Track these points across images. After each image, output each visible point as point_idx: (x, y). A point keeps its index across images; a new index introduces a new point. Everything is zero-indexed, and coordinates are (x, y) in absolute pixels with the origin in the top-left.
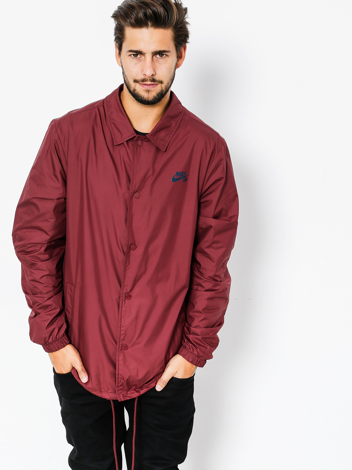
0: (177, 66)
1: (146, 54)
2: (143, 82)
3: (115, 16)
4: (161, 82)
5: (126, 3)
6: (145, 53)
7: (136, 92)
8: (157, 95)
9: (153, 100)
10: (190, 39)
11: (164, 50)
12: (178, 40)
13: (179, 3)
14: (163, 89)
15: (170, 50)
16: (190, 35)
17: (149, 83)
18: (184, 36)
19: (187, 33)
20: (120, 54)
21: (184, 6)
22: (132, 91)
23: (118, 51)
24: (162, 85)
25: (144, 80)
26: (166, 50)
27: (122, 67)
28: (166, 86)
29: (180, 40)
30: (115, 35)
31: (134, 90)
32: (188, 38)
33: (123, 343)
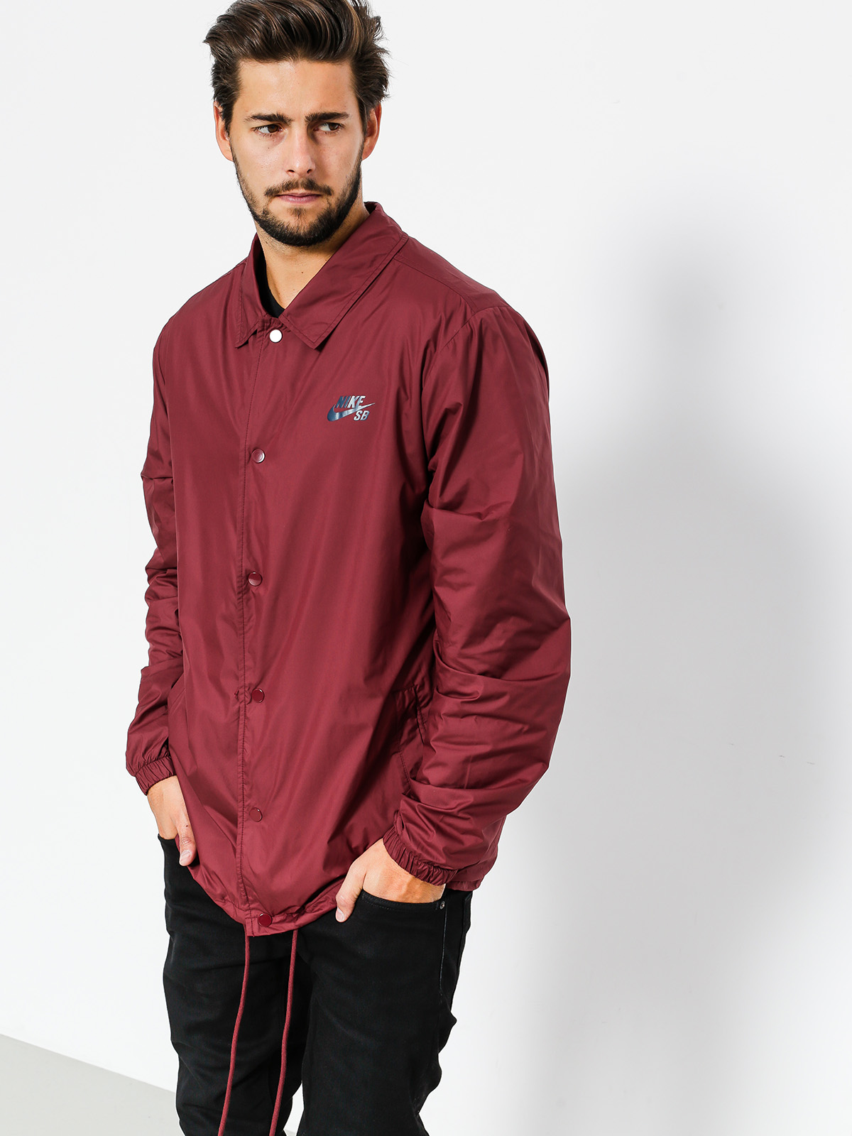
0: (364, 152)
1: (293, 123)
2: (289, 190)
3: (213, 38)
4: (328, 192)
5: (239, 6)
6: (290, 120)
7: (269, 217)
8: (320, 221)
9: (310, 232)
10: (392, 88)
11: (334, 111)
12: (365, 89)
13: (361, 7)
14: (334, 205)
15: (348, 112)
16: (390, 79)
17: (301, 191)
18: (377, 81)
19: (383, 73)
20: (227, 128)
21: (373, 13)
22: (260, 214)
23: (222, 123)
24: (330, 198)
25: (289, 186)
26: (339, 112)
27: (235, 160)
28: (338, 200)
29: (369, 89)
30: (214, 83)
31: (266, 212)
32: (386, 87)
33: (249, 804)
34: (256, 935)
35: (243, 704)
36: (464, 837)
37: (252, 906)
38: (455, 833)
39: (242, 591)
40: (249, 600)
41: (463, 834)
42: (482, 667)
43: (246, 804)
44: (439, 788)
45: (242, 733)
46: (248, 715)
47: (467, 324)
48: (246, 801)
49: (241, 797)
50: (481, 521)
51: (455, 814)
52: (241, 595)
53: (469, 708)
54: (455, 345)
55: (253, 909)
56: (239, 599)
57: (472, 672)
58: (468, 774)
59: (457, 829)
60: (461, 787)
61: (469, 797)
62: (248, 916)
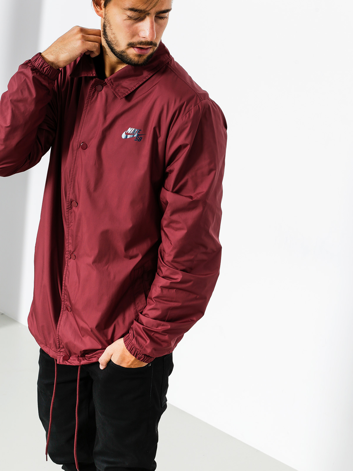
7: (125, 54)
31: (123, 52)
33: (66, 304)
34: (60, 363)
35: (67, 259)
36: (162, 343)
37: (61, 350)
38: (159, 341)
39: (69, 208)
40: (71, 213)
41: (162, 342)
42: (183, 268)
43: (65, 303)
44: (154, 320)
45: (66, 272)
46: (69, 265)
47: (197, 105)
48: (65, 302)
49: (63, 300)
50: (192, 200)
51: (160, 332)
52: (68, 210)
53: (173, 285)
54: (190, 115)
55: (62, 352)
56: (67, 211)
57: (177, 269)
58: (168, 315)
59: (160, 339)
60: (164, 321)
61: (168, 326)
62: (59, 354)
